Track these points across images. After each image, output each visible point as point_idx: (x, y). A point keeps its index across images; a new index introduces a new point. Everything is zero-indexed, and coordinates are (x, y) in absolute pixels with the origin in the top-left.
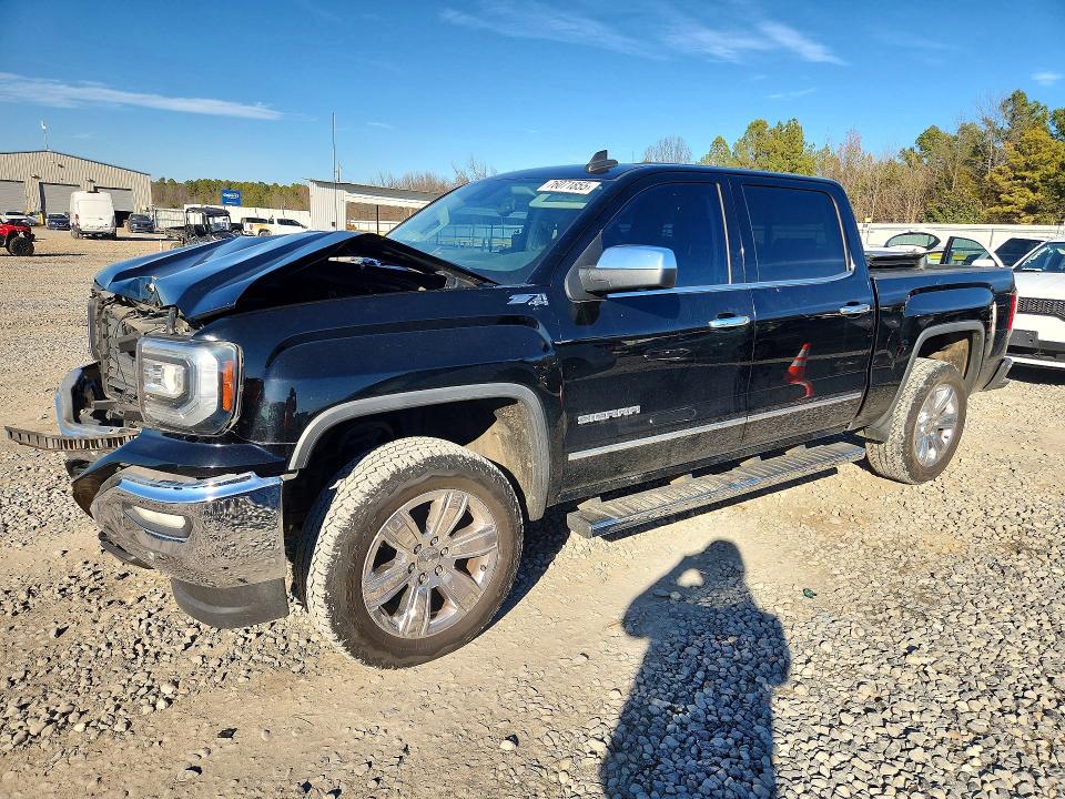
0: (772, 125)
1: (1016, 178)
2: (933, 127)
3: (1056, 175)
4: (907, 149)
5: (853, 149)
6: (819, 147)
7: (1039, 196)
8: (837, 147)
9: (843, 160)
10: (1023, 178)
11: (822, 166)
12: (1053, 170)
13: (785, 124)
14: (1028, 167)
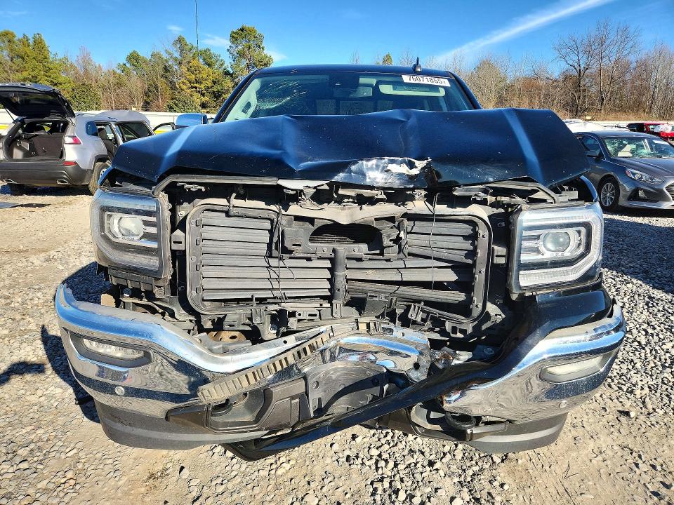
0: (19, 36)
1: (192, 87)
2: (134, 52)
3: (212, 87)
4: (122, 64)
5: (86, 61)
6: (60, 56)
7: (207, 98)
8: (74, 57)
9: (79, 68)
10: (196, 88)
11: (66, 71)
12: (210, 85)
13: (30, 37)
14: (197, 82)
